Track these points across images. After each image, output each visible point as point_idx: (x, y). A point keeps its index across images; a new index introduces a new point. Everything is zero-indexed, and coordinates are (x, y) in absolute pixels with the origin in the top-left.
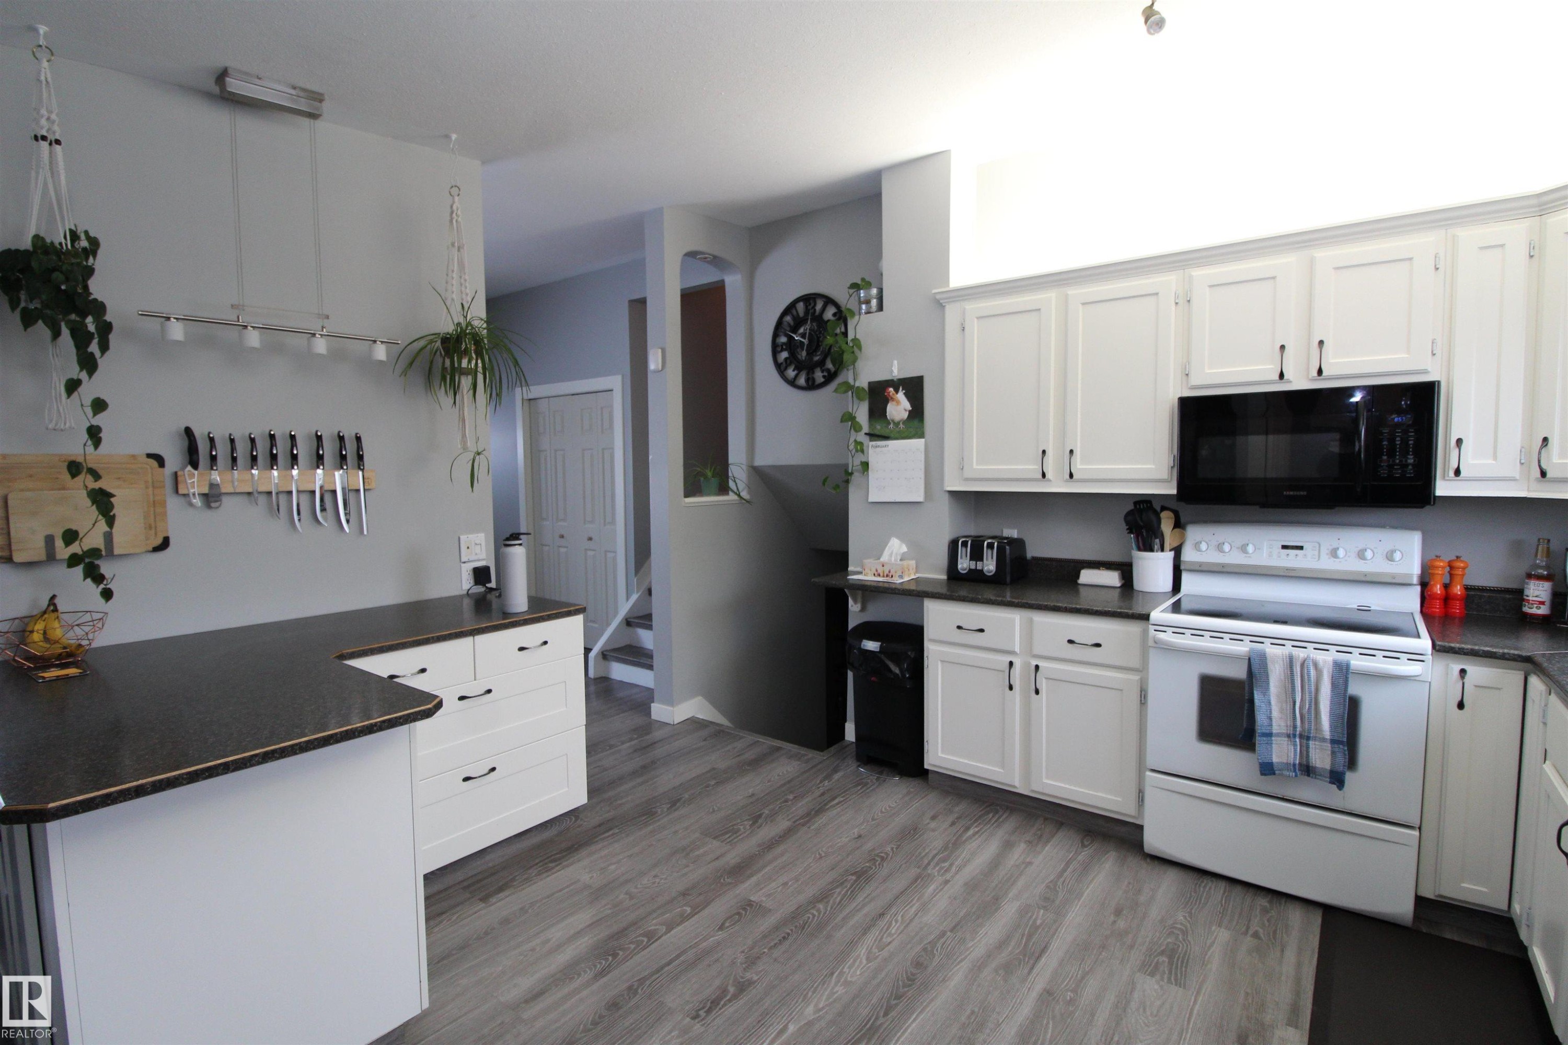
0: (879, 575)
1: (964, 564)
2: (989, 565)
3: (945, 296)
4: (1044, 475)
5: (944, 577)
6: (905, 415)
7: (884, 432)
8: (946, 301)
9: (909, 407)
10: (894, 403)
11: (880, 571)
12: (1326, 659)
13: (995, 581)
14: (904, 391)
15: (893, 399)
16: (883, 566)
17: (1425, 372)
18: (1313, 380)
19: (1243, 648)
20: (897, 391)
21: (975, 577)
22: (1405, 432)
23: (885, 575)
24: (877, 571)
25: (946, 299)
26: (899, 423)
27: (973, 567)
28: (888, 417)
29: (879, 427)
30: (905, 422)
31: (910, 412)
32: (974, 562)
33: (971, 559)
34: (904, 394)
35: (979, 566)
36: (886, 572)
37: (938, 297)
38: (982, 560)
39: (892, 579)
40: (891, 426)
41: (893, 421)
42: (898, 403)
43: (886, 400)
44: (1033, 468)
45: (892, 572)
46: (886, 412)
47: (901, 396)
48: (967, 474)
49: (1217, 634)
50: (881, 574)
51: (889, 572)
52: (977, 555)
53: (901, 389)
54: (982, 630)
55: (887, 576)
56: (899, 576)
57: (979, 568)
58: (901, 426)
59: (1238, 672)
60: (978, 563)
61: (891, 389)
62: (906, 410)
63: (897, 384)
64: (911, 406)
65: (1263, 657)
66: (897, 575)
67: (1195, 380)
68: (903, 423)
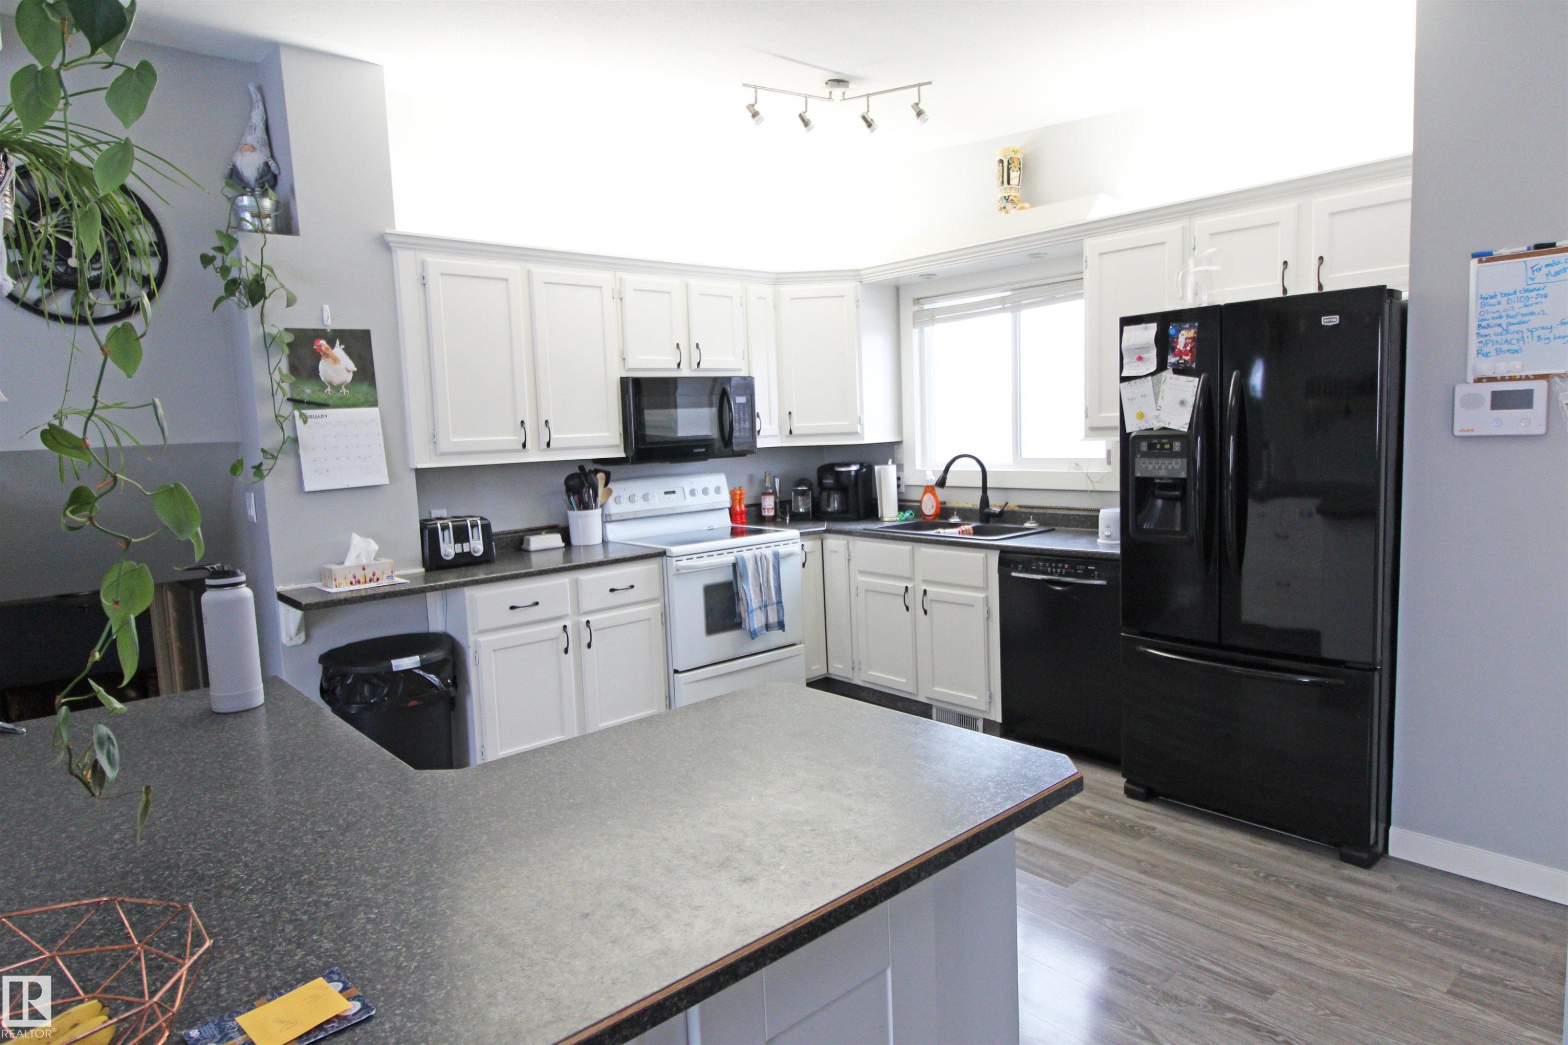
0: (359, 582)
1: (449, 549)
2: (476, 545)
3: (395, 239)
4: (524, 445)
5: (423, 570)
6: (349, 377)
7: (319, 397)
8: (396, 245)
9: (352, 367)
10: (330, 360)
11: (360, 576)
12: (768, 552)
13: (485, 560)
14: (343, 347)
15: (327, 356)
16: (364, 569)
17: (739, 370)
18: (695, 370)
19: (730, 559)
20: (333, 346)
21: (465, 561)
22: (744, 407)
23: (368, 580)
24: (355, 577)
25: (399, 243)
26: (339, 387)
27: (459, 550)
28: (323, 379)
29: (308, 391)
30: (347, 386)
31: (354, 373)
32: (460, 545)
33: (456, 542)
34: (344, 349)
35: (466, 547)
36: (369, 575)
37: (390, 238)
38: (468, 540)
39: (379, 582)
40: (329, 389)
41: (331, 384)
42: (336, 360)
43: (317, 356)
44: (514, 440)
45: (378, 575)
46: (319, 372)
47: (338, 351)
48: (443, 447)
49: (700, 555)
50: (362, 580)
51: (374, 575)
52: (461, 535)
53: (338, 342)
54: (537, 604)
55: (370, 581)
56: (388, 577)
57: (466, 549)
58: (344, 390)
59: (724, 577)
60: (464, 544)
61: (323, 342)
62: (349, 371)
63: (334, 337)
64: (356, 366)
65: (743, 559)
66: (385, 576)
67: (631, 364)
68: (346, 387)
